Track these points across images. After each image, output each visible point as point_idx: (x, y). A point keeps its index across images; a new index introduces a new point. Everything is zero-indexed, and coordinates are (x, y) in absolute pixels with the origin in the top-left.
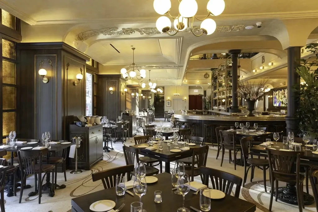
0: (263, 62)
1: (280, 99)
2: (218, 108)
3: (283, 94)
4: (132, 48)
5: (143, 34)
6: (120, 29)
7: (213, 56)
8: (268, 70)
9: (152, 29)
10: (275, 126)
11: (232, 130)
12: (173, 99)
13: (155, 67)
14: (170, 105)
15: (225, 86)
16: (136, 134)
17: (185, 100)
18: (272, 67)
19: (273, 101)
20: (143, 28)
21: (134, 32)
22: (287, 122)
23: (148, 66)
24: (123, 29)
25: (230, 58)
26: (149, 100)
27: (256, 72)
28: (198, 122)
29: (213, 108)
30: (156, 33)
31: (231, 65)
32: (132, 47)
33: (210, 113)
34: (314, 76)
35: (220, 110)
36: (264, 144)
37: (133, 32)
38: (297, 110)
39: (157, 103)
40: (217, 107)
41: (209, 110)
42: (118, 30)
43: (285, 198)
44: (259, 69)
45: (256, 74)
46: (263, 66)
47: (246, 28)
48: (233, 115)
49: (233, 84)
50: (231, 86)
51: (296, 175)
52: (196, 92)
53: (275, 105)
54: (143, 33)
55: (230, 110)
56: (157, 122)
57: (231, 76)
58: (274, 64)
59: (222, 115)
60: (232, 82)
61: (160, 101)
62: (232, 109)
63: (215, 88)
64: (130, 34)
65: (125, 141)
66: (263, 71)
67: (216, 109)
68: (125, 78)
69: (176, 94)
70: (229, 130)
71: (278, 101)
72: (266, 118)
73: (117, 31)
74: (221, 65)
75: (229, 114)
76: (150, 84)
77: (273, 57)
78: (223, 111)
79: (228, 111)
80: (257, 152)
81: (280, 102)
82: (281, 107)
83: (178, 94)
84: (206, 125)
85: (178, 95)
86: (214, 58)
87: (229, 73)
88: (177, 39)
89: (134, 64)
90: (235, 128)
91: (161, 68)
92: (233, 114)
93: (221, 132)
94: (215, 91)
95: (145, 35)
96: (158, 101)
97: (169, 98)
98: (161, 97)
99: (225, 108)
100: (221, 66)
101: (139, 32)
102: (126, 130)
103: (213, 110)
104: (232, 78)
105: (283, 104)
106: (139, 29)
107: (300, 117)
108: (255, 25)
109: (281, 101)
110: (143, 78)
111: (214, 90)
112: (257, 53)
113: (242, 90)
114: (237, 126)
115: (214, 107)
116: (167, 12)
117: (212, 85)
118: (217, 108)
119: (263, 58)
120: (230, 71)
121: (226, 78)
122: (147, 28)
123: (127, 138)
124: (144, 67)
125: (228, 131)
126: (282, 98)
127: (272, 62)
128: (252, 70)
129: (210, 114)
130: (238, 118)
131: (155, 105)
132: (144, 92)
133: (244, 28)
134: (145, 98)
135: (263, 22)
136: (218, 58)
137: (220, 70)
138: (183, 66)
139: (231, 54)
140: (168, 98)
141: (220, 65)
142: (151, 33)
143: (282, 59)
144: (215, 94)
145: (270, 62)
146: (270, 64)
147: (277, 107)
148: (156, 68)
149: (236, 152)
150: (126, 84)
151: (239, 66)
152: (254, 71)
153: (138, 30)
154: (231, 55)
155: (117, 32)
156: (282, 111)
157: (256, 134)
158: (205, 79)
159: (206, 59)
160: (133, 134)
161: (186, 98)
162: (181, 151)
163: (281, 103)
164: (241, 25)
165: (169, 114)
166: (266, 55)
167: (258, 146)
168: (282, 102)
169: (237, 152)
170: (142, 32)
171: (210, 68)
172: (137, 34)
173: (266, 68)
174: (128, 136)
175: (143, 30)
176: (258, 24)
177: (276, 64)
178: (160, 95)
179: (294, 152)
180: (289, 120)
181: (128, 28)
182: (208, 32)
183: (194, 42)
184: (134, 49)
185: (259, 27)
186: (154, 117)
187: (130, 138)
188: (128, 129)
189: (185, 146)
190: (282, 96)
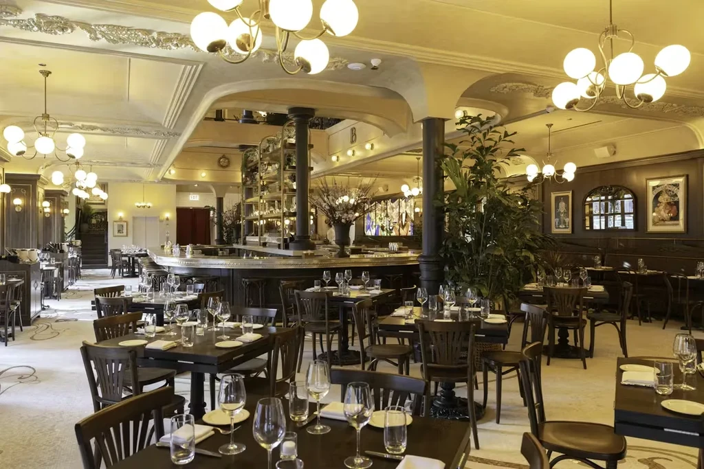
0: (352, 142)
1: (378, 220)
2: (260, 238)
3: (384, 211)
4: (41, 72)
5: (98, 39)
6: (29, 14)
7: (245, 116)
8: (362, 158)
9: (128, 30)
10: (388, 276)
11: (316, 288)
12: (134, 218)
13: (101, 129)
14: (125, 234)
15: (278, 190)
16: (39, 317)
17: (167, 219)
18: (372, 154)
19: (365, 224)
20: (104, 25)
21: (73, 29)
22: (423, 267)
23: (80, 124)
24: (38, 15)
25: (291, 125)
26: (63, 218)
27: (337, 160)
28: (225, 274)
29: (245, 239)
30: (136, 43)
31: (293, 141)
32: (42, 68)
33: (237, 251)
34: (468, 177)
35: (264, 244)
36: (400, 312)
37: (69, 31)
38: (444, 243)
39: (85, 227)
40: (258, 237)
41: (235, 246)
42: (20, 17)
43: (440, 414)
44: (344, 153)
45: (338, 164)
46: (354, 148)
47: (350, 66)
48: (306, 255)
49: (297, 185)
50: (294, 190)
51: (468, 367)
52: (194, 200)
53: (368, 233)
54: (99, 36)
55: (291, 245)
56: (88, 280)
57: (294, 167)
58: (376, 147)
59: (272, 255)
60: (296, 180)
61: (94, 221)
62: (296, 242)
63: (249, 193)
64: (56, 33)
65: (11, 339)
66: (353, 159)
67: (254, 244)
68: (15, 154)
69: (143, 204)
70: (312, 289)
71: (374, 224)
72: (368, 260)
73: (15, 18)
74: (268, 138)
75: (290, 253)
76: (80, 175)
77: (374, 132)
78: (272, 246)
79: (287, 247)
80: (393, 330)
81: (378, 226)
82: (381, 236)
83: (149, 204)
84: (247, 280)
85: (149, 207)
86: (245, 122)
87: (289, 160)
88: (189, 67)
89: (46, 116)
90: (323, 284)
91: (117, 133)
92: (305, 252)
93: (298, 294)
94: (249, 200)
95: (102, 42)
96: (86, 222)
97: (121, 214)
98: (94, 212)
99: (278, 240)
100: (269, 141)
101: (89, 32)
102: (15, 304)
103: (245, 243)
104: (296, 172)
105: (383, 230)
106: (90, 25)
107: (445, 255)
108: (367, 64)
109: (380, 225)
110: (73, 157)
111: (247, 198)
112: (338, 121)
113: (326, 199)
114: (327, 279)
115: (249, 239)
116: (235, 8)
117: (244, 183)
118: (256, 239)
119: (353, 132)
120: (290, 156)
121: (282, 170)
122: (114, 26)
123: (17, 329)
124: (68, 126)
125: (309, 290)
126: (381, 219)
127: (372, 142)
128: (331, 155)
129: (237, 254)
130: (315, 261)
131: (79, 232)
132: (51, 196)
133: (346, 65)
134: (52, 214)
135: (384, 59)
136: (255, 122)
137: (264, 151)
138: (180, 135)
139: (295, 116)
140: (117, 214)
141: (263, 139)
142: (123, 40)
143: (390, 137)
144: (250, 208)
145: (367, 142)
146: (368, 146)
147: (372, 237)
148: (102, 132)
149: (331, 335)
150: (6, 172)
151: (312, 146)
152: (334, 158)
153: (85, 25)
154: (294, 119)
155: (14, 21)
156: (391, 245)
157: (368, 293)
158: (221, 169)
159: (223, 120)
160: (32, 315)
161: (170, 215)
162: (242, 343)
163: (380, 229)
164: (340, 59)
165: (126, 256)
166: (359, 125)
167: (389, 317)
168: (382, 228)
169: (332, 337)
170: (96, 35)
171: (236, 145)
172: (80, 37)
173: (359, 154)
174: (17, 324)
175: (103, 29)
176: (375, 62)
177: (379, 148)
178: (93, 207)
179: (457, 323)
180: (427, 262)
181: (57, 17)
182: (312, 68)
183: (230, 80)
184: (47, 74)
185: (375, 68)
186: (81, 266)
187: (23, 328)
188: (18, 303)
189: (246, 332)
190: (383, 214)
